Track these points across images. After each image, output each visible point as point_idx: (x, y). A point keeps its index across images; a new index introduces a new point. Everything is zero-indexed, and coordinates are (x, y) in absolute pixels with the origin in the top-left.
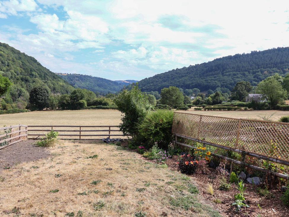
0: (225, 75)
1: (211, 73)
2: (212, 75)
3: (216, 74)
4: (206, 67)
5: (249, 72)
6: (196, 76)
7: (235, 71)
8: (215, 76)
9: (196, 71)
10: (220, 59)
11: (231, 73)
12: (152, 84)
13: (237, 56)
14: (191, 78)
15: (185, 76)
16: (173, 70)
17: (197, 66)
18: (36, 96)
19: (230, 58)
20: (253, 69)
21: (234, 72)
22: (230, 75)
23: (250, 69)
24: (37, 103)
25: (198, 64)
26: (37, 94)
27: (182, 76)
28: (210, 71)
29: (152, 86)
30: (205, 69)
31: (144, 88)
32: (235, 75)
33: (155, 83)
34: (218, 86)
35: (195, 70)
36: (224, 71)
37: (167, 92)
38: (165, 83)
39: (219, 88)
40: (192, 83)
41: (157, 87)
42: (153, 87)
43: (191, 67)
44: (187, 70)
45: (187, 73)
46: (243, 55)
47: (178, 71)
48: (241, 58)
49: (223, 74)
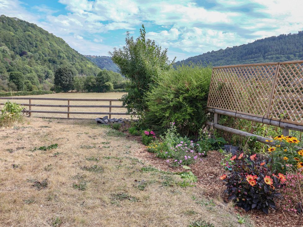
0: (267, 58)
1: (250, 56)
2: (252, 58)
3: (256, 57)
4: (245, 49)
5: (295, 55)
6: (234, 59)
7: (278, 54)
8: (255, 59)
9: (234, 53)
10: (262, 41)
11: (274, 56)
13: (282, 37)
14: (228, 61)
15: (222, 59)
16: (209, 53)
17: (235, 48)
18: (61, 78)
19: (273, 39)
20: (300, 52)
21: (277, 55)
22: (272, 58)
23: (296, 52)
24: (62, 84)
26: (62, 75)
27: (218, 60)
28: (249, 54)
30: (244, 52)
32: (278, 58)
35: (233, 52)
36: (266, 54)
43: (228, 49)
44: (223, 52)
45: (224, 56)
46: (290, 35)
47: (214, 54)
48: (287, 39)
49: (264, 57)
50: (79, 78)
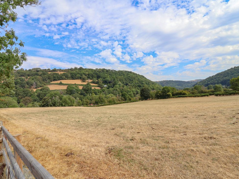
12: (215, 80)
16: (232, 68)
18: (143, 93)
24: (144, 96)
26: (144, 92)
29: (215, 81)
31: (209, 83)
33: (217, 79)
38: (226, 78)
41: (220, 81)
42: (216, 82)
47: (236, 68)
50: (152, 92)
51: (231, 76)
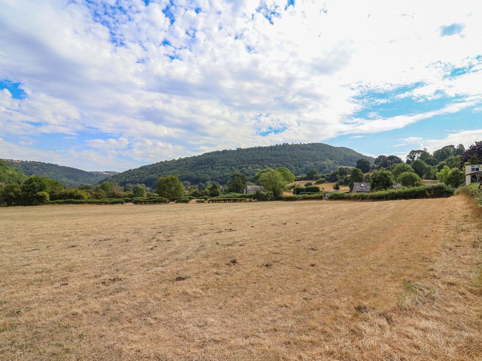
0: (214, 169)
1: (201, 166)
2: (202, 168)
3: (205, 168)
4: (196, 160)
5: (236, 167)
6: (186, 169)
7: (223, 165)
8: (205, 169)
9: (186, 164)
10: (209, 154)
11: (220, 167)
12: (137, 176)
13: (224, 152)
14: (181, 170)
15: (175, 169)
16: (162, 162)
17: (186, 159)
19: (218, 153)
20: (239, 165)
21: (223, 167)
22: (219, 169)
23: (237, 164)
25: (188, 158)
27: (172, 169)
28: (200, 165)
29: (137, 178)
30: (195, 162)
31: (127, 180)
32: (223, 169)
33: (141, 175)
34: (208, 180)
35: (185, 162)
36: (214, 165)
37: (165, 182)
38: (153, 175)
39: (209, 181)
40: (182, 176)
41: (144, 180)
42: (139, 179)
43: (180, 160)
44: (176, 162)
45: (177, 166)
46: (230, 151)
47: (167, 163)
48: (228, 153)
49: (212, 168)
51: (160, 174)
